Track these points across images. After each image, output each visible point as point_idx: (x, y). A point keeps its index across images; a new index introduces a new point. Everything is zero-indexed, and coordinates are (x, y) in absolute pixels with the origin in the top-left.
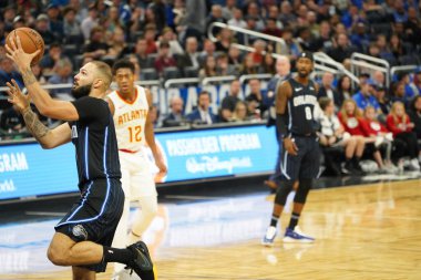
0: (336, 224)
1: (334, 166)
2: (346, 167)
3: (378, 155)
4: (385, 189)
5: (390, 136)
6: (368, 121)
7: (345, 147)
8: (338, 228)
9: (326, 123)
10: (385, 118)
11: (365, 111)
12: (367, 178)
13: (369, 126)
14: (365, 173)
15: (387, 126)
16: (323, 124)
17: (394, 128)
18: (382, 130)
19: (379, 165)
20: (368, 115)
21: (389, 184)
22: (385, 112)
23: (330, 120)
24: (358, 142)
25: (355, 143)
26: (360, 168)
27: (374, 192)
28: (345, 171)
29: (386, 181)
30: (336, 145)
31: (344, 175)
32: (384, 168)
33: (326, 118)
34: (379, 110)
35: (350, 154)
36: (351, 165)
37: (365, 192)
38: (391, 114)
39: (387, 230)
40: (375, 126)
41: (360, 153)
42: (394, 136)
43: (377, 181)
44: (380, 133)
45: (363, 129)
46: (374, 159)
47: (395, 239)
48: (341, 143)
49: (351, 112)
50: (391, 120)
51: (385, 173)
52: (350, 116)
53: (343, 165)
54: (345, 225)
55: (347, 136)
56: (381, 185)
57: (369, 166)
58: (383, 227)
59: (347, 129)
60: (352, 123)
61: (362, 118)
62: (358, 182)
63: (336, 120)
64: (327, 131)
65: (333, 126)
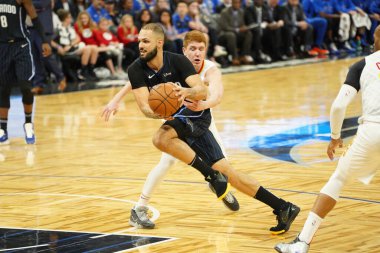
0: (73, 125)
1: (71, 73)
2: (82, 74)
3: (110, 62)
5: (121, 46)
7: (81, 55)
8: (75, 128)
9: (63, 33)
10: (116, 29)
12: (100, 84)
13: (101, 36)
14: (99, 79)
15: (119, 36)
16: (61, 34)
17: (124, 38)
18: (114, 40)
19: (111, 72)
20: (102, 26)
22: (116, 24)
23: (67, 30)
24: (92, 51)
25: (89, 52)
26: (94, 75)
27: (106, 95)
28: (81, 77)
29: (117, 86)
30: (72, 53)
31: (80, 81)
32: (116, 74)
33: (64, 29)
34: (110, 22)
35: (85, 61)
36: (86, 71)
37: (99, 96)
38: (121, 25)
39: (116, 129)
40: (108, 36)
41: (94, 61)
42: (125, 46)
43: (110, 86)
44: (112, 43)
45: (96, 39)
47: (124, 137)
48: (76, 52)
49: (86, 24)
50: (121, 30)
51: (116, 79)
52: (86, 27)
53: (79, 71)
54: (81, 126)
55: (82, 45)
56: (112, 90)
57: (102, 72)
59: (83, 39)
60: (87, 34)
61: (96, 29)
62: (93, 87)
63: (72, 31)
64: (64, 41)
65: (70, 35)
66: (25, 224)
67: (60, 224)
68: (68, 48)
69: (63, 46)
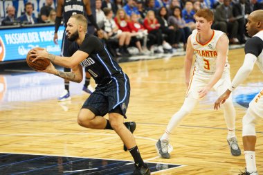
2: (119, 52)
3: (139, 43)
4: (143, 65)
5: (146, 32)
6: (133, 23)
7: (119, 39)
9: (107, 24)
10: (143, 21)
11: (131, 16)
12: (132, 58)
13: (133, 25)
14: (131, 55)
15: (144, 25)
16: (105, 24)
17: (148, 27)
18: (141, 28)
19: (139, 50)
20: (133, 19)
21: (145, 62)
22: (143, 17)
23: (110, 22)
24: (127, 36)
25: (125, 36)
26: (127, 52)
27: (136, 66)
28: (119, 54)
29: (143, 60)
30: (113, 38)
31: (118, 56)
32: (142, 52)
33: (107, 21)
34: (139, 16)
35: (121, 43)
36: (123, 50)
37: (131, 67)
38: (146, 18)
39: (142, 90)
40: (137, 26)
41: (128, 43)
42: (149, 32)
43: (138, 60)
44: (140, 30)
45: (129, 28)
46: (136, 46)
47: (148, 95)
48: (116, 36)
49: (122, 17)
50: (146, 22)
51: (142, 55)
52: (122, 19)
53: (118, 50)
55: (120, 32)
56: (140, 62)
57: (133, 50)
58: (141, 88)
59: (120, 28)
60: (123, 24)
61: (129, 21)
62: (127, 61)
63: (113, 22)
64: (107, 29)
65: (111, 26)
66: (82, 154)
67: (105, 154)
68: (111, 34)
69: (107, 33)
